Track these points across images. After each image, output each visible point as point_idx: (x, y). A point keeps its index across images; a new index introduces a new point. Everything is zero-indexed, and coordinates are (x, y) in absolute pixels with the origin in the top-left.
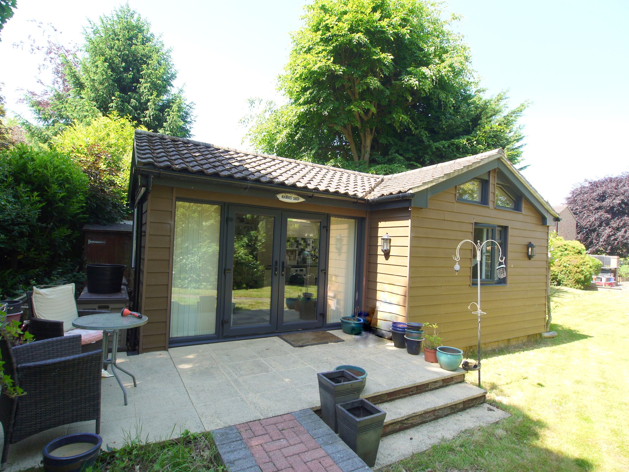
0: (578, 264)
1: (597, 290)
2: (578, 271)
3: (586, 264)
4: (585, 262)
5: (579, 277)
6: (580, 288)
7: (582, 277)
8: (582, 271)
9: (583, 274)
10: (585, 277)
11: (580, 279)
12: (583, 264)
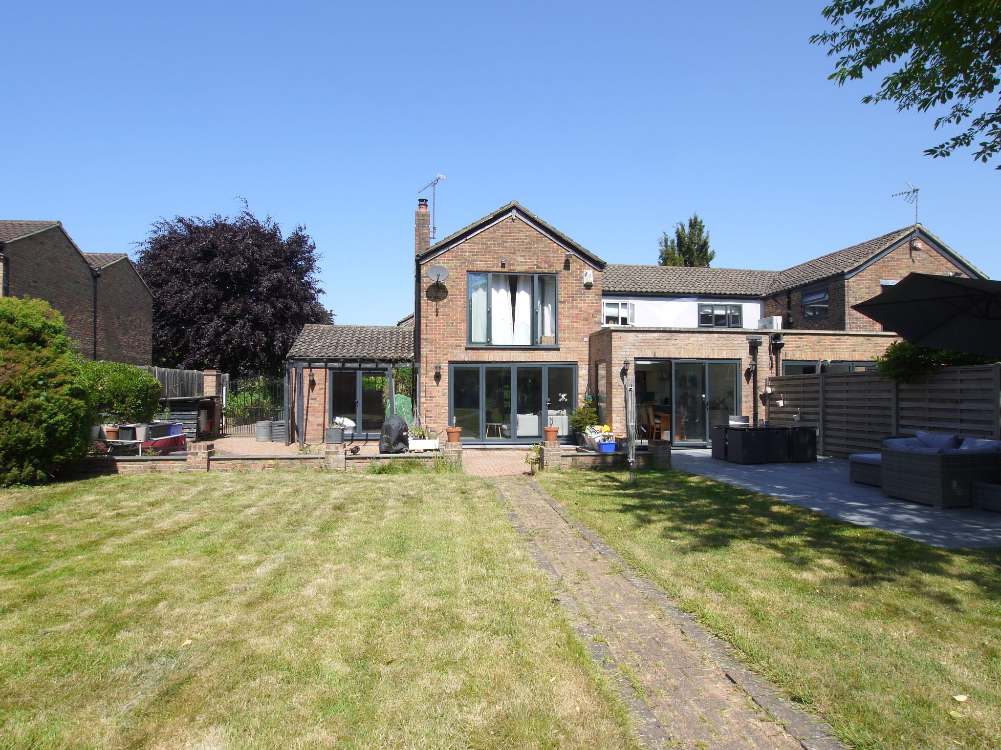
0: (18, 383)
1: (116, 471)
2: (15, 411)
3: (55, 381)
4: (52, 376)
5: (23, 435)
6: (32, 482)
7: (39, 434)
8: (37, 408)
9: (41, 422)
10: (51, 431)
11: (26, 441)
12: (45, 381)
